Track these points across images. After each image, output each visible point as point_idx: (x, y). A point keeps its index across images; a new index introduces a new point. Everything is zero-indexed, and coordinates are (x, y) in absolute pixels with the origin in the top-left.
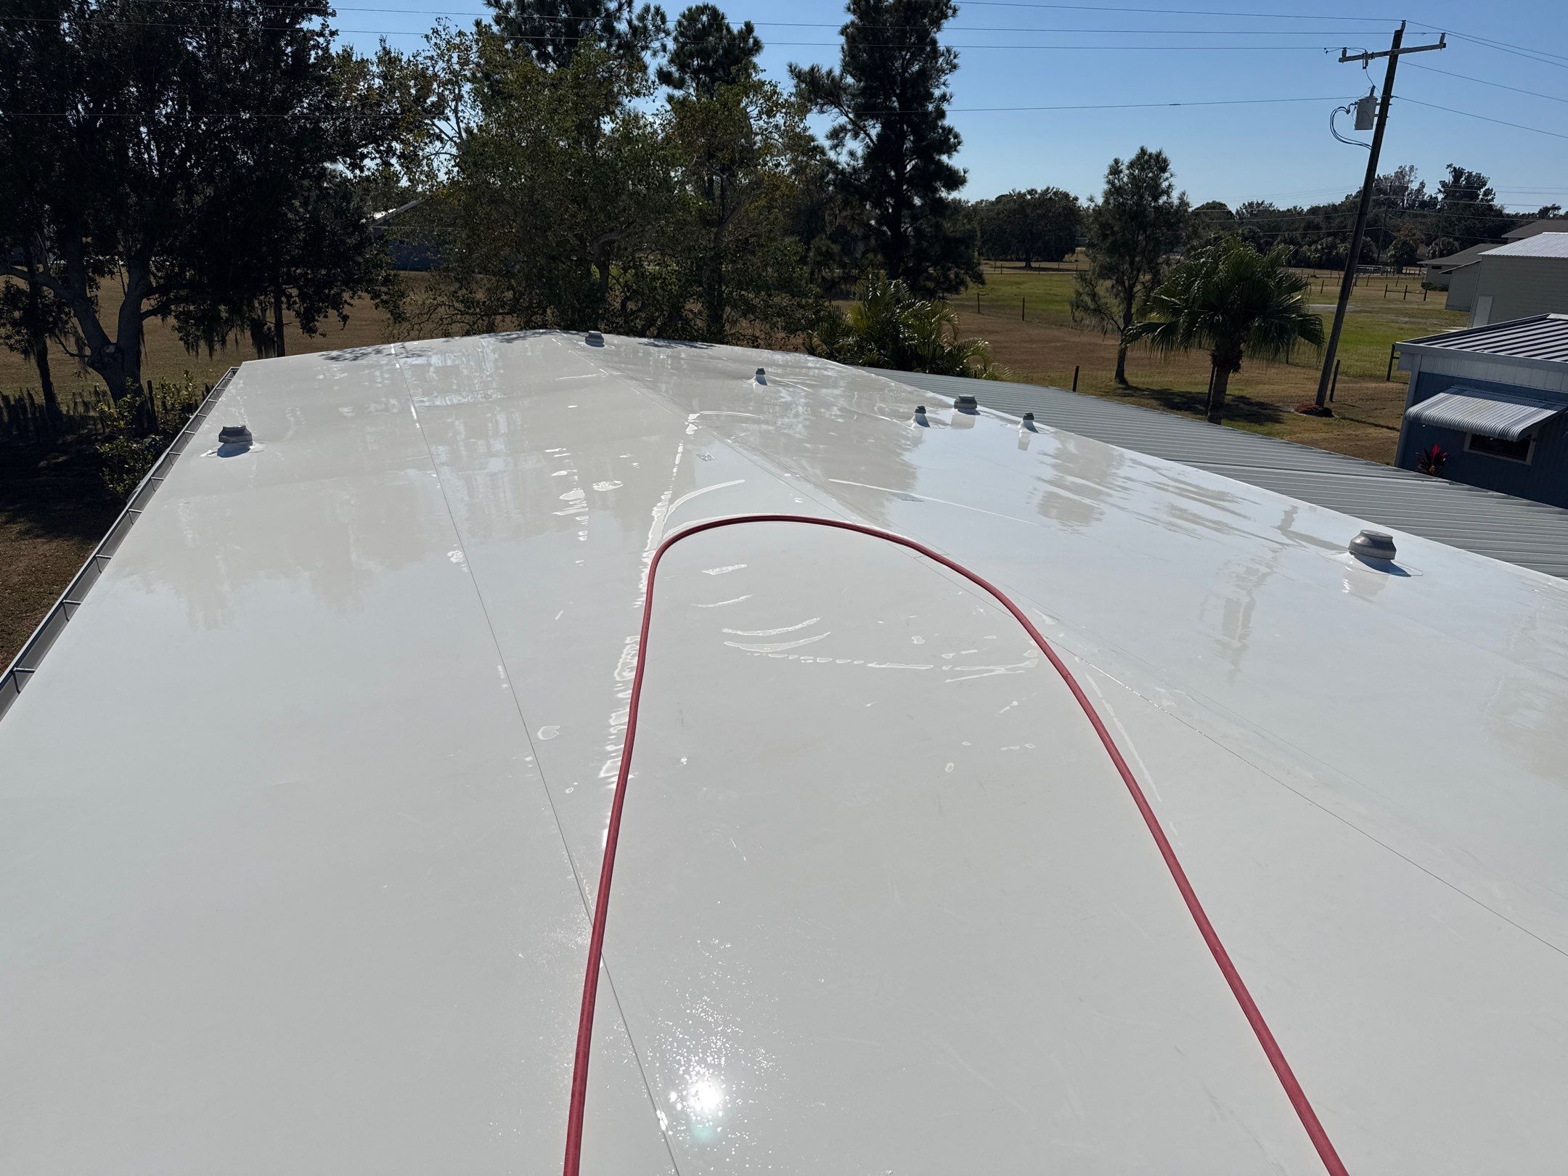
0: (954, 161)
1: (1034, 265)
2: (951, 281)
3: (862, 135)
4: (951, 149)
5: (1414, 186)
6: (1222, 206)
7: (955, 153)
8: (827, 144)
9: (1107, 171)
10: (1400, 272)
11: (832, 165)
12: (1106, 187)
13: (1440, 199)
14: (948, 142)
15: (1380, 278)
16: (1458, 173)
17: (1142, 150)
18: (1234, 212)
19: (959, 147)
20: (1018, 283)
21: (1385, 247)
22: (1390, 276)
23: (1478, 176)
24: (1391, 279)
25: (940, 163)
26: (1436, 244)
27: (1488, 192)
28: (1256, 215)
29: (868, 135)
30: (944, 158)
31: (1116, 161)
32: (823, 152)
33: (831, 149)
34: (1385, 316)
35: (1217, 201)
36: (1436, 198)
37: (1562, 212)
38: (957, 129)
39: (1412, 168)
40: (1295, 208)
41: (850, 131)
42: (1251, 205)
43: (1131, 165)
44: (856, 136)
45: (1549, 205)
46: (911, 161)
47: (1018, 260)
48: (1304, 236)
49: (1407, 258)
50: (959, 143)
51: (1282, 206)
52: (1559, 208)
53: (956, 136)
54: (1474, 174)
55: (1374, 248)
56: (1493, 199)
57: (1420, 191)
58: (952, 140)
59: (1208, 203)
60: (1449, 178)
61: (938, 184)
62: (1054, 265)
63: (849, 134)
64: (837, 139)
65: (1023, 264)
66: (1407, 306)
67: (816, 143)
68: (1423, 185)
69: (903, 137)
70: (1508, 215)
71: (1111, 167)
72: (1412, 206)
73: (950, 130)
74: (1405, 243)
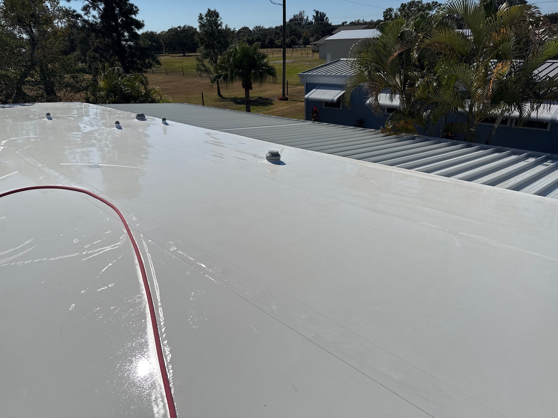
0: (138, 17)
1: (186, 54)
2: (147, 64)
3: (97, 9)
4: (135, 13)
5: (305, 18)
6: (247, 28)
7: (137, 14)
8: (82, 13)
9: (198, 18)
10: (305, 47)
11: (86, 22)
12: (199, 24)
13: (313, 22)
14: (133, 10)
15: (300, 50)
16: (317, 12)
17: (209, 9)
18: (252, 30)
19: (138, 12)
20: (181, 62)
21: (300, 39)
22: (303, 49)
23: (323, 13)
24: (303, 50)
25: (132, 19)
26: (314, 37)
27: (327, 18)
28: (259, 31)
29: (99, 8)
30: (133, 16)
31: (201, 14)
32: (81, 17)
33: (85, 15)
34: (302, 63)
35: (246, 26)
36: (312, 21)
37: (348, 23)
38: (135, 5)
39: (304, 11)
40: (271, 27)
41: (91, 7)
42: (257, 27)
43: (206, 16)
44: (94, 9)
45: (344, 22)
46: (119, 18)
47: (180, 53)
48: (275, 37)
49: (306, 42)
50: (138, 10)
51: (267, 27)
52: (347, 22)
53: (136, 7)
54: (322, 12)
55: (297, 39)
56: (328, 20)
57: (307, 19)
58: (135, 9)
59: (243, 28)
60: (315, 14)
61: (133, 27)
62: (193, 54)
63: (91, 8)
64: (86, 11)
65: (182, 55)
66: (308, 59)
67: (77, 13)
68: (308, 17)
69: (114, 9)
70: (333, 26)
71: (199, 17)
72: (306, 24)
73: (133, 5)
74: (305, 37)
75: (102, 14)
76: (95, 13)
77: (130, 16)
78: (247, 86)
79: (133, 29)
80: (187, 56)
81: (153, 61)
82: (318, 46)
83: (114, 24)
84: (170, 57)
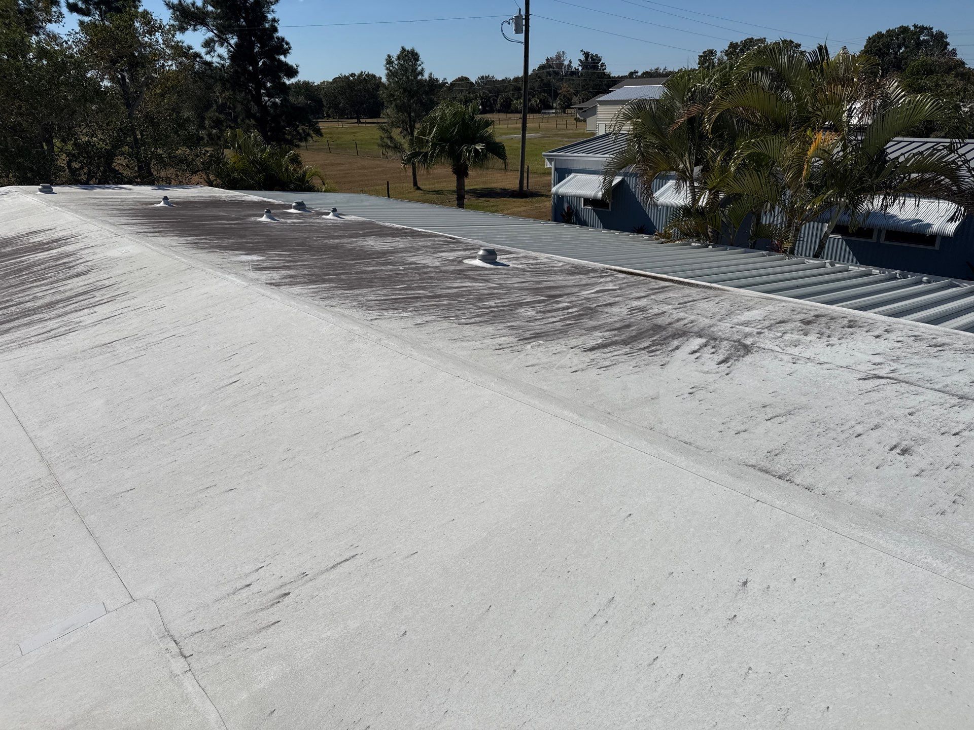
1: (362, 121)
2: (300, 134)
4: (286, 52)
6: (467, 79)
7: (288, 54)
9: (385, 62)
10: (565, 113)
14: (282, 47)
15: (555, 117)
16: (587, 55)
17: (403, 48)
18: (474, 82)
21: (555, 99)
24: (560, 117)
25: (280, 61)
26: (580, 95)
27: (603, 65)
28: (486, 84)
29: (230, 44)
30: (282, 57)
31: (389, 56)
32: (201, 57)
34: (557, 138)
35: (464, 76)
36: (578, 69)
38: (287, 39)
39: (563, 52)
42: (482, 77)
43: (399, 58)
44: (222, 45)
45: (633, 71)
46: (261, 60)
47: (352, 118)
49: (567, 105)
50: (290, 48)
51: (500, 77)
52: (637, 72)
53: (287, 44)
54: (594, 55)
55: (550, 100)
57: (569, 65)
58: (285, 46)
59: (459, 78)
61: (281, 74)
62: (374, 120)
63: (217, 44)
64: (209, 47)
65: (356, 121)
66: (567, 132)
68: (570, 62)
69: (252, 45)
70: (614, 77)
71: (387, 60)
73: (283, 39)
74: (564, 96)
75: (233, 52)
76: (222, 51)
77: (277, 57)
78: (461, 172)
79: (280, 78)
80: (363, 123)
81: (310, 129)
82: (585, 111)
83: (251, 68)
84: (335, 125)
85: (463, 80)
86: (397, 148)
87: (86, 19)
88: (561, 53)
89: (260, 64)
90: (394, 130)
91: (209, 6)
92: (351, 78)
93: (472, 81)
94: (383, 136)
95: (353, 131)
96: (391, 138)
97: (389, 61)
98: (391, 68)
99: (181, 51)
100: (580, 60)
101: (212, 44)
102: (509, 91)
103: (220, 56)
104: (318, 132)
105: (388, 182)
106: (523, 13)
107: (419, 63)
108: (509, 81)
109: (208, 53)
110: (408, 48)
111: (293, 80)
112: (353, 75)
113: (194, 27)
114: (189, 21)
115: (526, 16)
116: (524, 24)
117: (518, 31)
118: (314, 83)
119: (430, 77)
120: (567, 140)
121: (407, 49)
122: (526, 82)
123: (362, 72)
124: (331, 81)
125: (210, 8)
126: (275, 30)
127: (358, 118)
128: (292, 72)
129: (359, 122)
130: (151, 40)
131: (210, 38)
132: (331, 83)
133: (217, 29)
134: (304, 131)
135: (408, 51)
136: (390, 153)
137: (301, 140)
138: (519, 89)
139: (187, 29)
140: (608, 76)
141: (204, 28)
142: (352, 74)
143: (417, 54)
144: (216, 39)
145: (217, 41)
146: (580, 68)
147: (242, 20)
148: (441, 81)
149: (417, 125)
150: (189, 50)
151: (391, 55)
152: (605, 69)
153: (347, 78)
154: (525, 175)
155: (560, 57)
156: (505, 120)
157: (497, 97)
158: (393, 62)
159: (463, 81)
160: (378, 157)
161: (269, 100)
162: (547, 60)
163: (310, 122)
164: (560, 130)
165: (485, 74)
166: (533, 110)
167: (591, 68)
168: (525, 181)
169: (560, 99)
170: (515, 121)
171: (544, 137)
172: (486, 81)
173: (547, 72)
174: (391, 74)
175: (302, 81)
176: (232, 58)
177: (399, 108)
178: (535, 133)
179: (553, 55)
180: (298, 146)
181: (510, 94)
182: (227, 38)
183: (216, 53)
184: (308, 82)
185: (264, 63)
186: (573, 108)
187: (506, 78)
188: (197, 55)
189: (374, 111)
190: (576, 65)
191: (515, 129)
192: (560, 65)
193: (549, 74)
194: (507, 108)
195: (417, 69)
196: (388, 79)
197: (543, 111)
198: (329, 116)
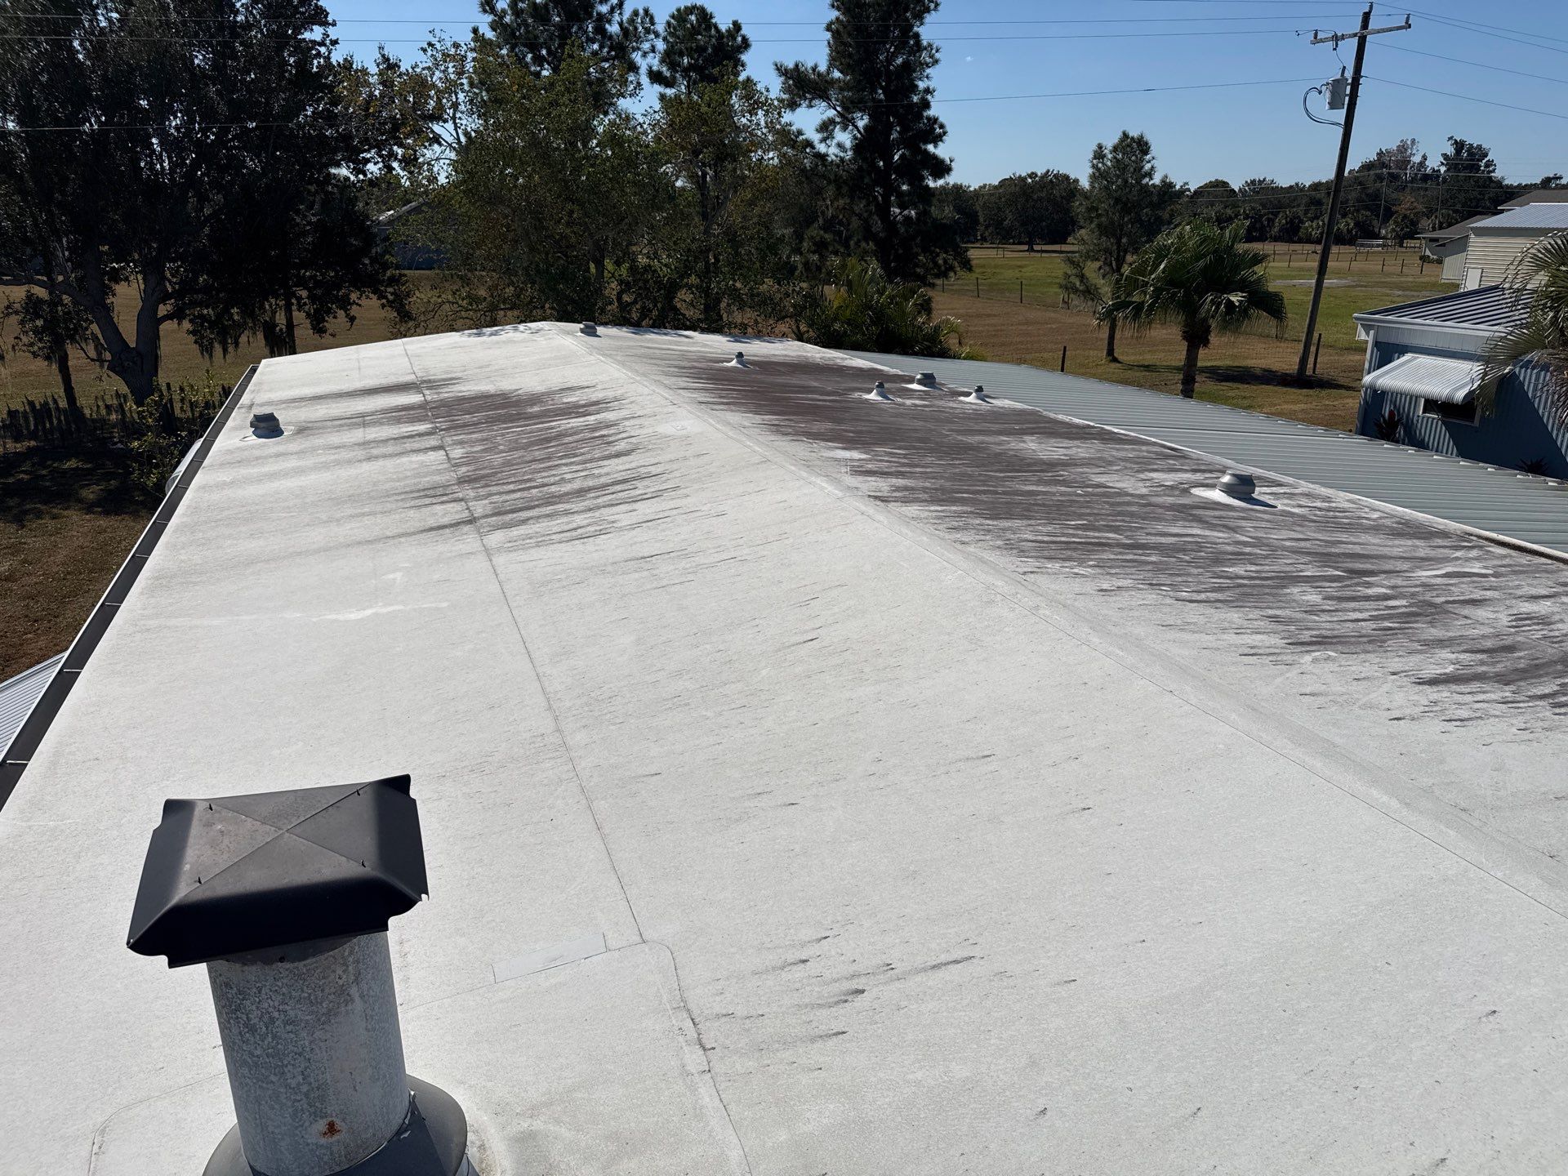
0: (941, 151)
1: (1036, 247)
2: (939, 267)
3: (851, 127)
4: (937, 139)
5: (1417, 159)
6: (1225, 184)
7: (940, 143)
8: (815, 137)
9: (1091, 156)
11: (822, 157)
12: (1091, 171)
13: (1442, 172)
14: (933, 132)
15: (1380, 252)
16: (1459, 146)
17: (1125, 133)
18: (1237, 190)
19: (944, 138)
20: (1020, 267)
21: (1386, 220)
22: (1390, 249)
23: (1479, 147)
24: (1392, 252)
25: (926, 152)
26: (1436, 217)
27: (1489, 164)
28: (1258, 192)
29: (856, 127)
30: (930, 148)
31: (1100, 147)
33: (821, 141)
34: (1379, 289)
35: (1220, 179)
36: (1439, 171)
38: (941, 119)
39: (1413, 141)
42: (1253, 182)
43: (1115, 149)
44: (845, 129)
45: (1551, 176)
46: (898, 151)
47: (1020, 243)
48: (1307, 212)
49: (1408, 231)
50: (945, 133)
51: (1284, 182)
53: (942, 126)
54: (1475, 145)
55: (1375, 222)
57: (1422, 164)
58: (938, 130)
59: (1210, 182)
60: (1450, 150)
61: (925, 173)
62: (1057, 247)
63: (838, 127)
64: (827, 132)
65: (1026, 247)
67: (804, 137)
68: (1425, 158)
69: (890, 127)
70: (1510, 186)
71: (1095, 152)
72: (1413, 180)
73: (936, 120)
74: (1405, 217)
75: (860, 140)
76: (844, 137)
77: (923, 147)
78: (1196, 337)
79: (923, 178)
80: (1038, 251)
81: (955, 259)
82: (1444, 245)
83: (881, 163)
84: (992, 253)
85: (1217, 186)
86: (1090, 293)
87: (670, 92)
88: (1409, 142)
89: (896, 157)
90: (1089, 263)
91: (835, 71)
92: (1030, 180)
93: (1233, 187)
94: (1069, 272)
95: (1019, 263)
96: (1082, 277)
97: (1099, 154)
98: (1100, 165)
99: (788, 138)
100: (1445, 156)
101: (831, 128)
102: (1299, 205)
103: (840, 146)
104: (967, 265)
105: (1065, 348)
106: (1349, 74)
107: (1148, 157)
108: (1302, 189)
109: (824, 140)
110: (1134, 133)
111: (941, 182)
112: (1033, 175)
113: (810, 102)
114: (804, 92)
115: (1353, 79)
116: (1348, 92)
117: (1334, 105)
118: (969, 187)
119: (1163, 181)
120: (1400, 293)
121: (1131, 135)
122: (1337, 191)
123: (1048, 171)
124: (997, 184)
125: (837, 74)
126: (926, 105)
127: (1030, 244)
128: (941, 168)
129: (1031, 250)
130: (750, 121)
131: (829, 119)
132: (995, 187)
133: (843, 105)
134: (945, 261)
135: (1133, 138)
136: (1076, 301)
137: (937, 276)
138: (1319, 203)
139: (800, 104)
140: (1499, 184)
141: (824, 104)
142: (1033, 173)
143: (1146, 143)
144: (838, 120)
145: (839, 123)
146: (1443, 169)
147: (880, 91)
148: (1178, 187)
149: (1129, 258)
150: (797, 137)
151: (1104, 144)
152: (1494, 171)
153: (1022, 179)
154: (1313, 349)
155: (1406, 150)
156: (1284, 254)
157: (1276, 215)
158: (1105, 156)
159: (1219, 187)
160: (1054, 306)
161: (900, 213)
162: (1380, 154)
163: (956, 247)
164: (1389, 275)
165: (1258, 177)
166: (1341, 240)
167: (1465, 168)
168: (1311, 360)
169: (1395, 222)
170: (1304, 257)
171: (1357, 286)
172: (1260, 190)
173: (1376, 175)
174: (1098, 175)
175: (952, 183)
176: (858, 148)
177: (1103, 230)
178: (1339, 278)
179: (1393, 146)
180: (933, 286)
181: (1300, 211)
182: (854, 119)
183: (835, 141)
184: (961, 186)
185: (901, 157)
186: (1419, 238)
187: (1297, 184)
188: (809, 144)
189: (1058, 234)
190: (1434, 163)
191: (1301, 269)
192: (1404, 163)
193: (1380, 178)
194: (1292, 234)
195: (1143, 167)
196: (1092, 184)
197: (1360, 241)
198: (984, 239)
